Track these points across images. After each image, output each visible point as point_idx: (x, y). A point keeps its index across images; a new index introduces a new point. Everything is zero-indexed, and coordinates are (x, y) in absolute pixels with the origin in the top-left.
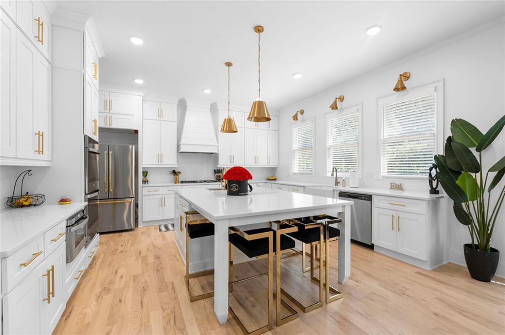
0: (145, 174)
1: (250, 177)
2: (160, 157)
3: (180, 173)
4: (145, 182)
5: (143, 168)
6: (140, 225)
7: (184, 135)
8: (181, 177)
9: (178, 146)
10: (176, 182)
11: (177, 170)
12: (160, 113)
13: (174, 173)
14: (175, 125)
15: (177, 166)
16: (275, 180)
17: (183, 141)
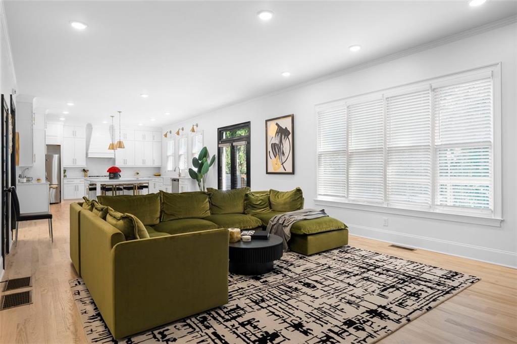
0: (65, 171)
1: (120, 171)
2: (74, 161)
3: (88, 171)
4: (65, 176)
5: (64, 168)
6: (62, 202)
7: (90, 147)
8: (89, 174)
9: (87, 154)
10: (85, 176)
11: (86, 169)
12: (74, 133)
13: (84, 170)
14: (85, 140)
15: (85, 166)
16: (160, 175)
17: (89, 151)
